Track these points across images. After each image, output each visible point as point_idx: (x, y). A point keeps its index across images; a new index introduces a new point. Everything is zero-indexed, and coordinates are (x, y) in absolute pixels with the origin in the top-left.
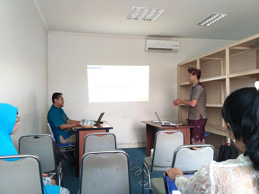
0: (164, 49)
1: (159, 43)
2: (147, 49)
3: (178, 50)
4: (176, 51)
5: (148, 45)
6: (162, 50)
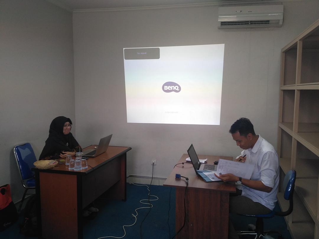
0: (252, 22)
1: (241, 11)
2: (220, 25)
3: (280, 21)
5: (219, 17)
6: (248, 24)
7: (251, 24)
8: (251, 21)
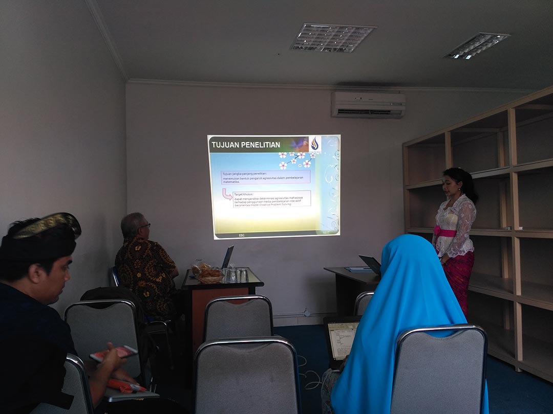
0: (373, 112)
1: (361, 98)
2: (335, 113)
3: (402, 112)
4: (398, 115)
5: (337, 103)
6: (368, 113)
7: (371, 113)
8: (371, 111)
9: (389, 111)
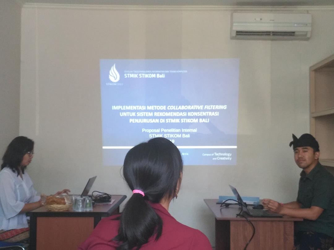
1: (261, 19)
2: (234, 34)
3: (308, 33)
4: (304, 37)
5: (234, 24)
6: (270, 35)
8: (273, 32)
9: (294, 33)
